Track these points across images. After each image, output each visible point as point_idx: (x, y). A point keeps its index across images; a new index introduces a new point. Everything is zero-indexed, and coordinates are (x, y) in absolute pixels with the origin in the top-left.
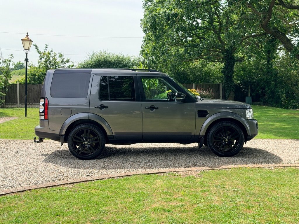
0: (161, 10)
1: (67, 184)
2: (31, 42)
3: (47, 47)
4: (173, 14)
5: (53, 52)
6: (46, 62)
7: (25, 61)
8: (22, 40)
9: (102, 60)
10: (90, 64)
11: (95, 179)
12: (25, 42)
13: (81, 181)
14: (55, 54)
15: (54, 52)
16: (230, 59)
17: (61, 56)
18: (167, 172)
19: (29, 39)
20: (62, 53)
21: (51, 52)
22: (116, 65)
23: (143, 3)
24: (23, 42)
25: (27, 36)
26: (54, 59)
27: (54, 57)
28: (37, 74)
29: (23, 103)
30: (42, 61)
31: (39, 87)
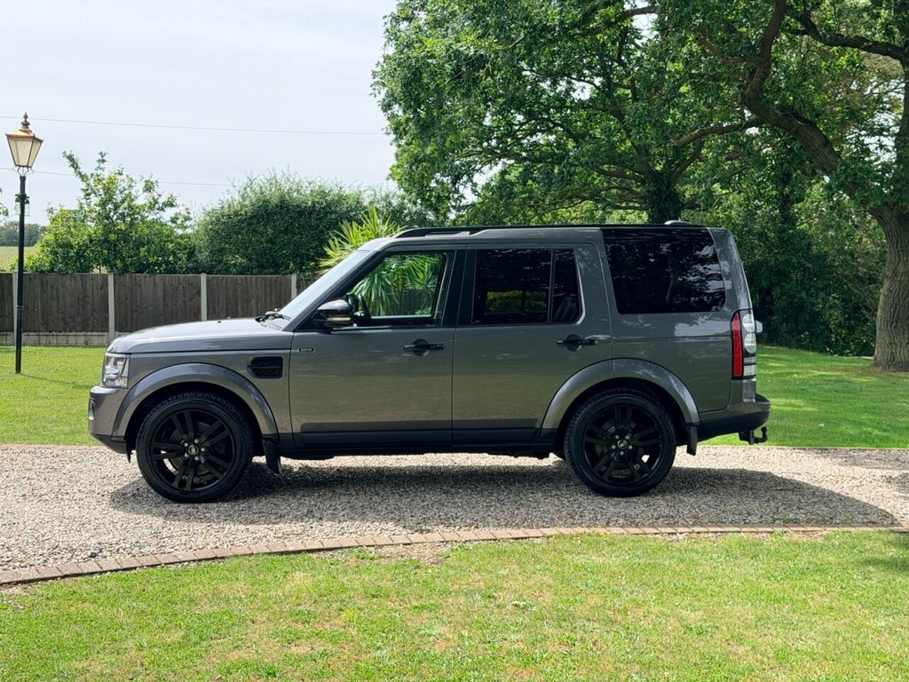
0: (437, 45)
1: (9, 583)
2: (36, 145)
3: (104, 161)
4: (470, 58)
5: (124, 177)
6: (103, 204)
7: (17, 201)
8: (9, 137)
9: (275, 201)
10: (236, 214)
11: (104, 569)
12: (20, 144)
13: (60, 574)
14: (132, 180)
15: (128, 176)
16: (666, 200)
17: (149, 187)
18: (346, 548)
19: (32, 135)
20: (153, 180)
21: (119, 177)
22: (318, 215)
23: (386, 23)
24: (13, 143)
25: (26, 124)
26: (129, 198)
27: (127, 192)
28: (74, 243)
29: (30, 331)
30: (92, 204)
31: (79, 282)
